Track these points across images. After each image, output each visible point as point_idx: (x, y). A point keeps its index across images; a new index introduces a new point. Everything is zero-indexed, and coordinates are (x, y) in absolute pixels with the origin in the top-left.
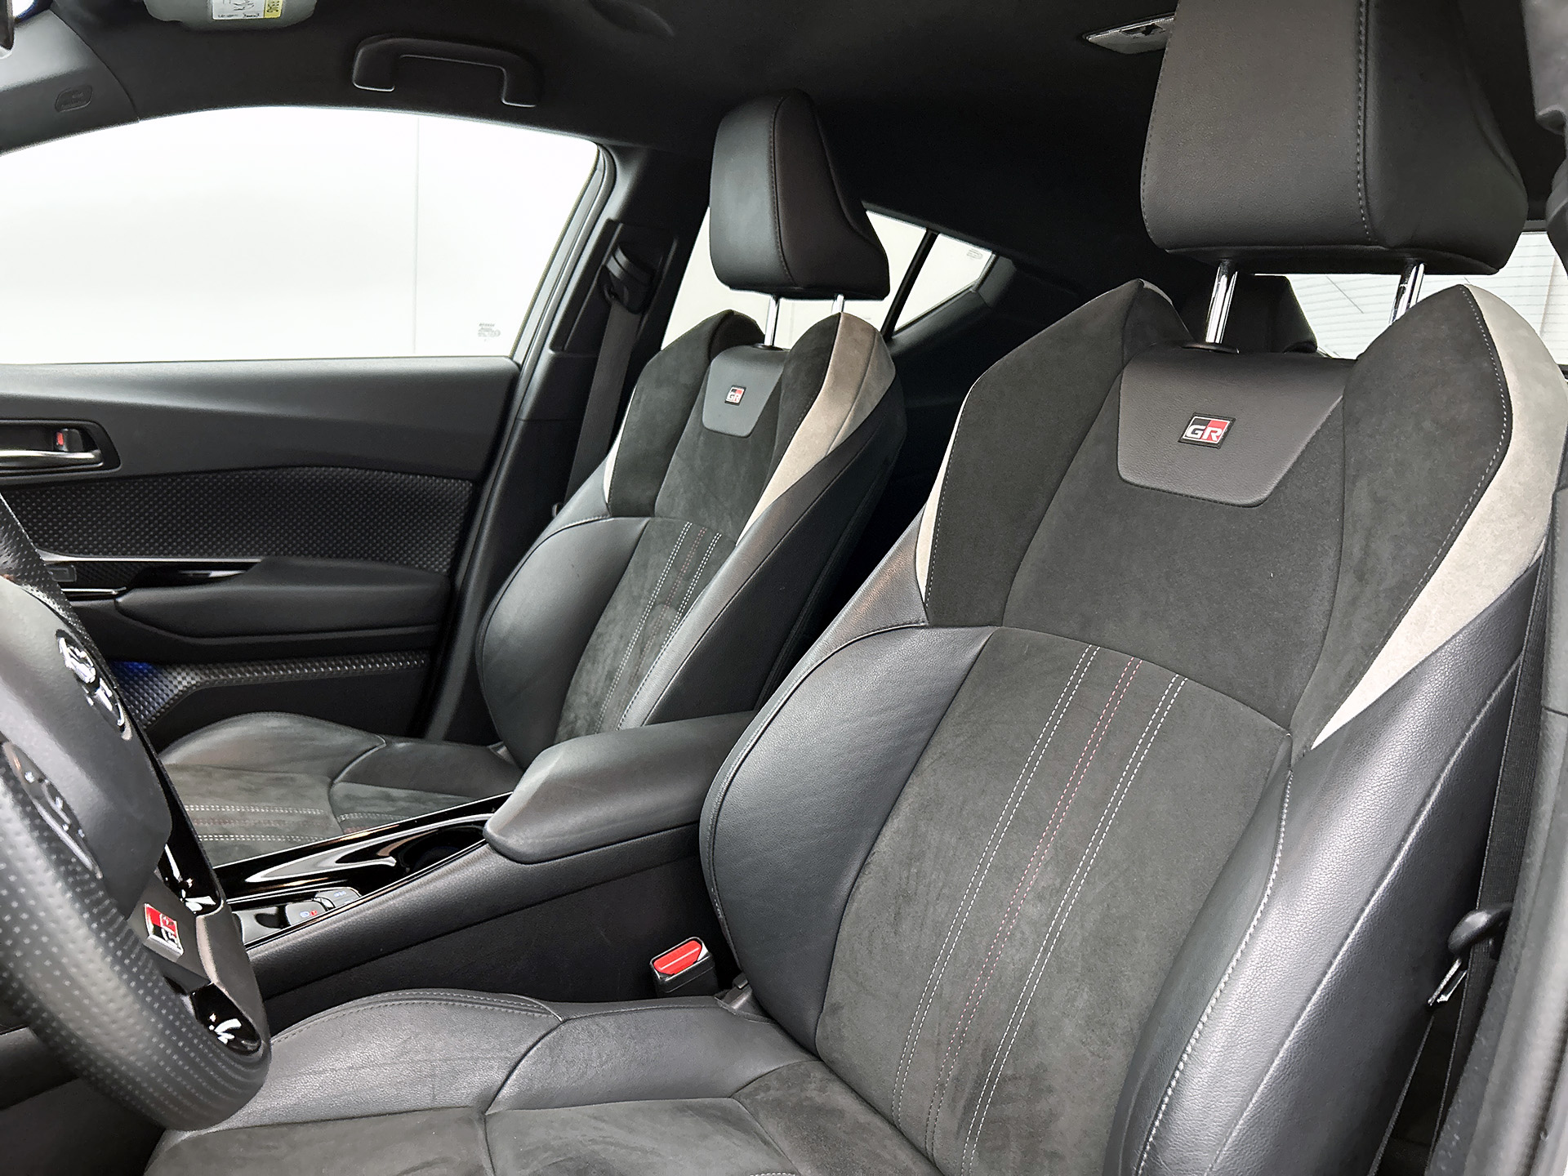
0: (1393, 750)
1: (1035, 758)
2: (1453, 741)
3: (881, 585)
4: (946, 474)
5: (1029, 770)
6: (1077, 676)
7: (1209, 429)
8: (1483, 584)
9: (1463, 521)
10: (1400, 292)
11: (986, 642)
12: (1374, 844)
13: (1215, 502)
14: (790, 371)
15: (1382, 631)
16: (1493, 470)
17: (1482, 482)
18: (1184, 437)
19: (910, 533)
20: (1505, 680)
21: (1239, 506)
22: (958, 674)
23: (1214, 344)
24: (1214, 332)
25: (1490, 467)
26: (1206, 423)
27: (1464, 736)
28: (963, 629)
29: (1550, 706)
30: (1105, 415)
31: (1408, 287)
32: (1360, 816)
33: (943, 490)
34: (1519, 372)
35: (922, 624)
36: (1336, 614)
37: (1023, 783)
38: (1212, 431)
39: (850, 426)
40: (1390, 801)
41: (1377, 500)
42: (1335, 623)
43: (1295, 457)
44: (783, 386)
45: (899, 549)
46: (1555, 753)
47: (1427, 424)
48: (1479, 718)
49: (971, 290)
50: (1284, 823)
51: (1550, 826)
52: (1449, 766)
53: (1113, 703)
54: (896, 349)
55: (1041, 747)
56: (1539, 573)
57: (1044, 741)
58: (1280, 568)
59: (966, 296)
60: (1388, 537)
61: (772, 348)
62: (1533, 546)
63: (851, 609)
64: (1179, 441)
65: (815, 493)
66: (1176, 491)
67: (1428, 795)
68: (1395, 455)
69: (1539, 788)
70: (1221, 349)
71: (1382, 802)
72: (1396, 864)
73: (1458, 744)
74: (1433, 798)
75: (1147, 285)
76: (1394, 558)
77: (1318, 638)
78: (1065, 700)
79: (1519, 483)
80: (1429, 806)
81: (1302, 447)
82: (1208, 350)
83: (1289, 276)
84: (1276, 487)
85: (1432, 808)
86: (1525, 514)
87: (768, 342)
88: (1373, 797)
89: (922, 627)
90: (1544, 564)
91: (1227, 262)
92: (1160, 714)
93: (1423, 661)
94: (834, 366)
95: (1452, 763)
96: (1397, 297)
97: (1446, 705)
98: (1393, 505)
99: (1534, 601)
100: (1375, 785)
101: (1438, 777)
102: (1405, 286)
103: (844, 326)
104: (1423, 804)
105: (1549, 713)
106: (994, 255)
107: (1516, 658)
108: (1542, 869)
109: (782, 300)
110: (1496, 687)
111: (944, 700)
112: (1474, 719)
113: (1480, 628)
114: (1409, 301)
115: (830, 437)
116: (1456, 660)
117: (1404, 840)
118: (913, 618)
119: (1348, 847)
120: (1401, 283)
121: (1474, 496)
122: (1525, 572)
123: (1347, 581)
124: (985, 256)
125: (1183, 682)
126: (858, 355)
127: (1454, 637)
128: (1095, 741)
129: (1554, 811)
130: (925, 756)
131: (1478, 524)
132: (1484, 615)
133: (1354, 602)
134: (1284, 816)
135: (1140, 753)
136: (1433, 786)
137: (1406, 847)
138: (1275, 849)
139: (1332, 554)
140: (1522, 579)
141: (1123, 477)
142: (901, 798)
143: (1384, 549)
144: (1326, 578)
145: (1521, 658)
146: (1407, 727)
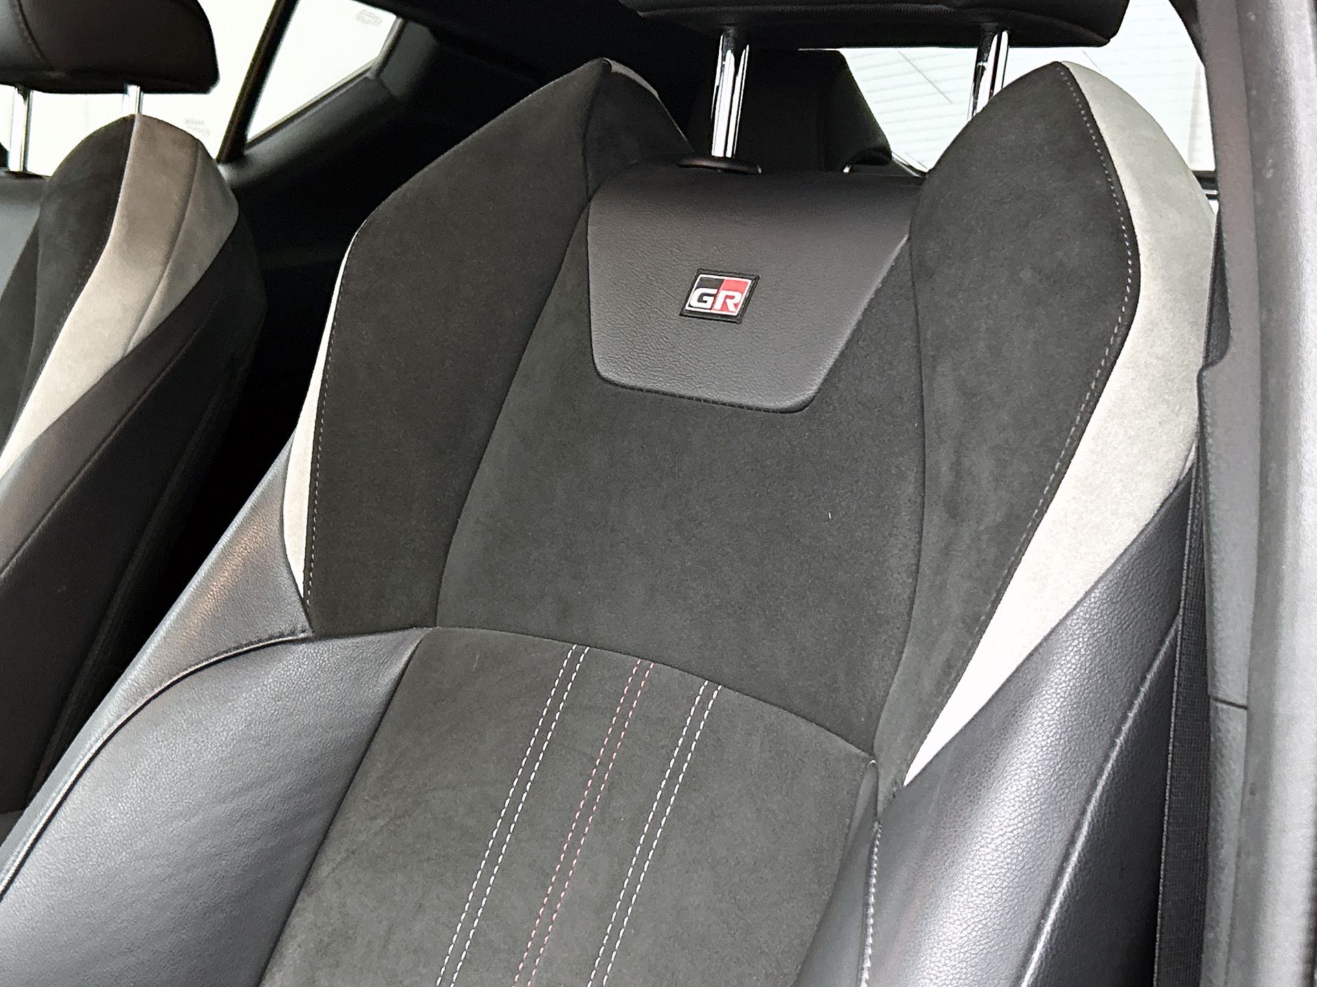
0: (1017, 777)
1: (500, 842)
2: (1100, 753)
3: (224, 577)
4: (324, 381)
5: (492, 862)
6: (558, 698)
7: (723, 294)
8: (1120, 511)
9: (1085, 418)
10: (978, 73)
11: (414, 652)
12: (1003, 928)
13: (741, 407)
14: (51, 216)
15: (989, 594)
16: (1119, 340)
17: (1106, 358)
18: (687, 308)
19: (270, 483)
20: (1162, 653)
21: (774, 411)
22: (371, 712)
23: (724, 158)
24: (722, 142)
25: (1116, 336)
26: (718, 285)
27: (1113, 744)
28: (370, 638)
29: (1220, 696)
30: (567, 276)
31: (989, 66)
32: (979, 886)
33: (320, 407)
34: (1143, 191)
35: (302, 635)
36: (925, 569)
37: (483, 885)
38: (727, 297)
39: (163, 303)
40: (1020, 858)
41: (967, 393)
42: (923, 585)
43: (848, 333)
44: (41, 241)
45: (254, 509)
46: (1233, 767)
47: (1027, 275)
48: (1131, 715)
49: (368, 75)
50: (872, 910)
51: (1236, 878)
52: (1097, 794)
53: (615, 737)
54: (250, 173)
55: (508, 821)
56: (1192, 491)
57: (513, 809)
58: (840, 503)
59: (360, 84)
60: (985, 448)
61: (24, 175)
62: (1182, 447)
63: (176, 621)
64: (681, 315)
65: (108, 423)
66: (682, 392)
67: (1072, 842)
68: (986, 323)
69: (1216, 821)
70: (735, 167)
71: (1009, 860)
72: (1036, 956)
73: (1106, 758)
74: (1079, 846)
75: (617, 67)
76: (996, 480)
77: (903, 609)
78: (541, 739)
79: (1157, 357)
80: (1074, 859)
81: (858, 315)
82: (715, 168)
83: (844, 51)
84: (825, 380)
85: (1079, 862)
86: (1167, 402)
87: (14, 165)
88: (996, 854)
89: (303, 641)
90: (1197, 477)
91: (731, 31)
92: (686, 748)
93: (1050, 634)
94: (125, 204)
95: (1100, 788)
96: (975, 80)
97: (1085, 699)
98: (990, 398)
99: (1188, 533)
100: (996, 835)
101: (1083, 812)
102: (985, 64)
103: (141, 136)
104: (1066, 857)
105: (1220, 705)
106: (400, 20)
107: (1174, 618)
108: (1230, 945)
109: (36, 95)
110: (1150, 665)
111: (349, 759)
112: (1125, 717)
113: (1121, 578)
114: (992, 87)
115: (129, 324)
116: (1093, 629)
117: (1044, 916)
118: (284, 627)
119: (966, 939)
120: (978, 60)
121: (1097, 380)
122: (1175, 488)
123: (935, 520)
124: (385, 22)
125: (716, 692)
126: (169, 187)
127: (1087, 594)
128: (590, 802)
129: (1238, 855)
130: (322, 858)
131: (1106, 421)
132: (1125, 560)
133: (947, 551)
134: (872, 900)
135: (659, 814)
136: (1078, 827)
137: (1047, 928)
138: (862, 955)
139: (911, 478)
140: (1171, 500)
141: (603, 374)
142: (284, 937)
143: (983, 466)
144: (905, 516)
145: (1179, 619)
146: (1034, 739)
